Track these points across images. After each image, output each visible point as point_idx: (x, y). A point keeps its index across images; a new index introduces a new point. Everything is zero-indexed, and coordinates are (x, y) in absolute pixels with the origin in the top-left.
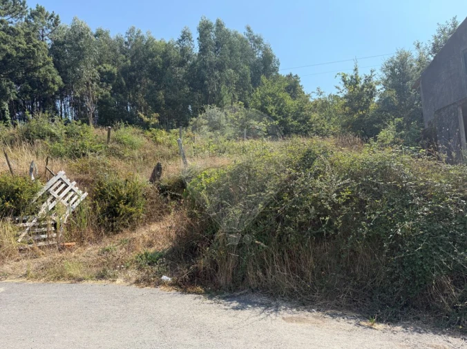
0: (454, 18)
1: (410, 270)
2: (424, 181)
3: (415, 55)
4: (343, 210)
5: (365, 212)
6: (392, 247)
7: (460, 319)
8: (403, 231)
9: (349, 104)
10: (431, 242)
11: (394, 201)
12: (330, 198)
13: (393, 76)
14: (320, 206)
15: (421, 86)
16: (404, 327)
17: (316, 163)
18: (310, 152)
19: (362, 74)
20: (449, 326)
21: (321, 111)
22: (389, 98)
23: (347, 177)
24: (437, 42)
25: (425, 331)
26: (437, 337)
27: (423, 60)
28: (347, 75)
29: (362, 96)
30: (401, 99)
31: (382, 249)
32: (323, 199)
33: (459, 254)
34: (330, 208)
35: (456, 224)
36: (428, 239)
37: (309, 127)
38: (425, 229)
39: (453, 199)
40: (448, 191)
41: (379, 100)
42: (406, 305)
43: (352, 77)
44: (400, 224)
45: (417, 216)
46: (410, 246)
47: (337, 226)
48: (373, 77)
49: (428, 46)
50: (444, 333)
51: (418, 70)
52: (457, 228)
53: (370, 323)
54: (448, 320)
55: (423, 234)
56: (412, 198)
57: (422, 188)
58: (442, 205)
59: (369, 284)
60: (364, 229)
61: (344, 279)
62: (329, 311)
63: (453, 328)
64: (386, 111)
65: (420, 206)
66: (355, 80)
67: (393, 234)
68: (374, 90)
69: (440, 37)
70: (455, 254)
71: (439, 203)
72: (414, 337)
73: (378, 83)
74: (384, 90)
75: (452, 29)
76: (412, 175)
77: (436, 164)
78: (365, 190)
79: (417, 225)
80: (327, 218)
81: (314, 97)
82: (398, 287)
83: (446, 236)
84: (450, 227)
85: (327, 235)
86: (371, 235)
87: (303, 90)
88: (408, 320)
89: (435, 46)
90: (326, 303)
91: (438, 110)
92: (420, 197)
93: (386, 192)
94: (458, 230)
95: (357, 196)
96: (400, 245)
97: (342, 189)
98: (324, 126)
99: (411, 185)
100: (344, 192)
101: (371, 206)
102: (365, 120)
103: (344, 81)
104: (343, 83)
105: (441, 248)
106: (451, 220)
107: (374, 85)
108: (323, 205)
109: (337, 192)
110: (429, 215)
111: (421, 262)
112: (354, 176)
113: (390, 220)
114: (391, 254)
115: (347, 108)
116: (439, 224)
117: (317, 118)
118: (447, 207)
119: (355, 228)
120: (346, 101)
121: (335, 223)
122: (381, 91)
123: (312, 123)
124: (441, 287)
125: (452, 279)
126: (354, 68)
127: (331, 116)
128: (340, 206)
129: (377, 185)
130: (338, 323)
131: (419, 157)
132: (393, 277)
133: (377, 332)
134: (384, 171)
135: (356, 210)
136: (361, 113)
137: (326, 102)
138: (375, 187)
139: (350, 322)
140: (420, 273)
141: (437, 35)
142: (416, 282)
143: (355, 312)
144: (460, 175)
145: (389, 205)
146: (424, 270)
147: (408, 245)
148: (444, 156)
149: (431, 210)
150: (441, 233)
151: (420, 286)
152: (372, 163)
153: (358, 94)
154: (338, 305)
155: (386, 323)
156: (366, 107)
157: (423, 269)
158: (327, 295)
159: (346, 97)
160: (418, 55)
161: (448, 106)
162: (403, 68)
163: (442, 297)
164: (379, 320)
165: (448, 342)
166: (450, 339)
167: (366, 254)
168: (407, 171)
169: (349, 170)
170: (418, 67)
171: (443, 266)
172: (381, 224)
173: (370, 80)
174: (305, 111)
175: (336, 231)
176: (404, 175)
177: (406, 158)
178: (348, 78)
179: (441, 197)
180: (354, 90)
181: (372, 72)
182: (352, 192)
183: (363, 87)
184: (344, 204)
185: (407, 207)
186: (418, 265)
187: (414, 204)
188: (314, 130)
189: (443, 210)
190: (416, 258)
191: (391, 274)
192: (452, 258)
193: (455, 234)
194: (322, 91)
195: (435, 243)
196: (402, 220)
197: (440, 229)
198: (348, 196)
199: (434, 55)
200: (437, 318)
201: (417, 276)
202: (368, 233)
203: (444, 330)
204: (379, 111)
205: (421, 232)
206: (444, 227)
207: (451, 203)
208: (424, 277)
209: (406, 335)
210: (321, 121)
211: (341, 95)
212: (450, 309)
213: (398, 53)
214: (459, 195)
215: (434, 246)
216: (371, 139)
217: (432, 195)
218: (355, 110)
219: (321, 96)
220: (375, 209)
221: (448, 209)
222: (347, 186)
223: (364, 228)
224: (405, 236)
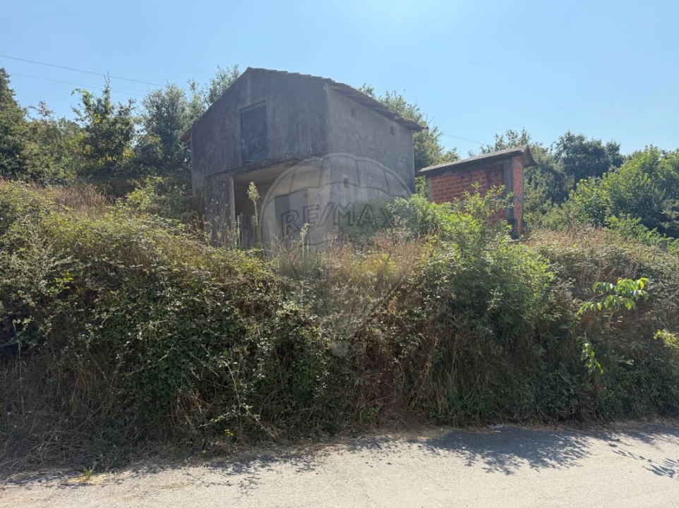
0: (236, 67)
1: (151, 388)
2: (179, 265)
3: (188, 97)
4: (56, 306)
5: (93, 308)
6: (128, 359)
7: (206, 441)
8: (145, 335)
9: (92, 141)
10: (181, 347)
11: (137, 292)
12: (36, 288)
13: (158, 116)
14: (16, 301)
15: (191, 139)
16: (134, 471)
17: (15, 227)
18: (7, 207)
19: (117, 101)
20: (192, 453)
21: (45, 142)
22: (150, 146)
23: (69, 254)
24: (215, 89)
25: (162, 468)
26: (176, 472)
27: (198, 107)
28: (91, 97)
29: (112, 134)
30: (167, 151)
31: (114, 363)
32: (22, 288)
33: (212, 359)
34: (32, 304)
35: (212, 321)
36: (177, 343)
37: (19, 163)
38: (174, 330)
39: (211, 289)
40: (207, 280)
41: (137, 146)
42: (141, 438)
43: (99, 101)
44: (141, 325)
45: (166, 312)
46: (153, 355)
47: (43, 333)
48: (132, 111)
49: (205, 91)
50: (184, 465)
51: (192, 118)
52: (212, 326)
53: (84, 478)
54: (192, 445)
55: (171, 337)
56: (162, 288)
57: (177, 275)
58: (198, 297)
59: (89, 418)
60: (90, 334)
61: (48, 417)
62: (14, 477)
63: (196, 455)
64: (145, 164)
65: (172, 300)
66: (105, 107)
67: (131, 340)
68: (130, 128)
69: (219, 84)
70: (207, 360)
71: (195, 294)
72: (146, 481)
73: (138, 122)
74: (146, 133)
75: (232, 79)
76: (165, 257)
77: (197, 245)
78: (96, 275)
79: (165, 324)
80: (26, 321)
81: (32, 116)
82: (132, 414)
83: (199, 337)
84: (204, 325)
85: (25, 347)
86: (98, 343)
87: (15, 98)
88: (141, 459)
89: (213, 93)
90: (9, 464)
91: (208, 176)
92: (172, 286)
93: (127, 279)
94: (213, 329)
95: (83, 284)
96: (140, 355)
97: (57, 272)
98: (48, 166)
99: (163, 270)
100: (62, 277)
101: (103, 300)
102: (115, 171)
103: (86, 104)
104: (84, 106)
105: (191, 353)
106: (206, 316)
107: (132, 122)
108: (21, 299)
109: (49, 277)
110: (182, 311)
111: (165, 375)
112: (81, 254)
113: (130, 320)
114: (125, 368)
115: (88, 147)
116: (192, 323)
117: (36, 151)
118: (204, 300)
119: (75, 334)
120: (87, 135)
121: (41, 328)
122: (142, 133)
123: (25, 158)
124: (187, 404)
125: (200, 392)
126: (104, 89)
127: (61, 154)
128: (52, 300)
129: (115, 269)
130: (28, 492)
131: (176, 233)
132: (126, 402)
133: (93, 488)
134: (127, 248)
135: (78, 307)
136: (109, 159)
137: (55, 129)
138: (111, 271)
139: (50, 484)
140: (163, 390)
141: (217, 81)
142: (158, 402)
143: (64, 466)
144: (222, 261)
145: (130, 299)
146: (169, 385)
147: (150, 353)
148: (208, 236)
149: (183, 304)
150: (193, 335)
151: (162, 407)
152: (111, 235)
153: (107, 129)
154: (31, 462)
155: (108, 472)
156: (118, 151)
157: (167, 384)
158: (15, 449)
159: (87, 129)
160: (192, 99)
161: (219, 174)
162: (173, 109)
163: (187, 417)
164: (99, 470)
165: (188, 474)
166: (192, 470)
167: (89, 373)
168: (159, 250)
169: (74, 243)
170: (191, 114)
171: (192, 377)
172: (115, 326)
173: (126, 114)
174: (14, 135)
175: (42, 341)
176: (156, 256)
177: (160, 233)
178: (93, 101)
179: (198, 288)
180: (101, 122)
181: (130, 102)
182: (76, 278)
183: (116, 121)
184: (59, 296)
185: (155, 300)
186: (161, 379)
187: (164, 297)
188: (30, 170)
189: (199, 303)
190: (159, 370)
191: (124, 397)
192: (202, 366)
193: (209, 334)
194: (48, 108)
195: (185, 348)
196: (146, 318)
197: (193, 329)
198: (66, 285)
199: (211, 105)
200: (179, 447)
201: (158, 395)
202: (95, 340)
203: (186, 461)
204: (136, 162)
205: (169, 334)
206: (197, 325)
207: (208, 295)
208: (168, 395)
209: (134, 482)
210: (43, 158)
211: (82, 125)
212: (195, 432)
213: (168, 87)
214: (219, 285)
215: (183, 352)
216: (119, 200)
217: (188, 285)
218: (101, 153)
219: (47, 118)
220: (109, 304)
221: (205, 303)
222: (68, 268)
223: (87, 333)
224: (148, 342)
